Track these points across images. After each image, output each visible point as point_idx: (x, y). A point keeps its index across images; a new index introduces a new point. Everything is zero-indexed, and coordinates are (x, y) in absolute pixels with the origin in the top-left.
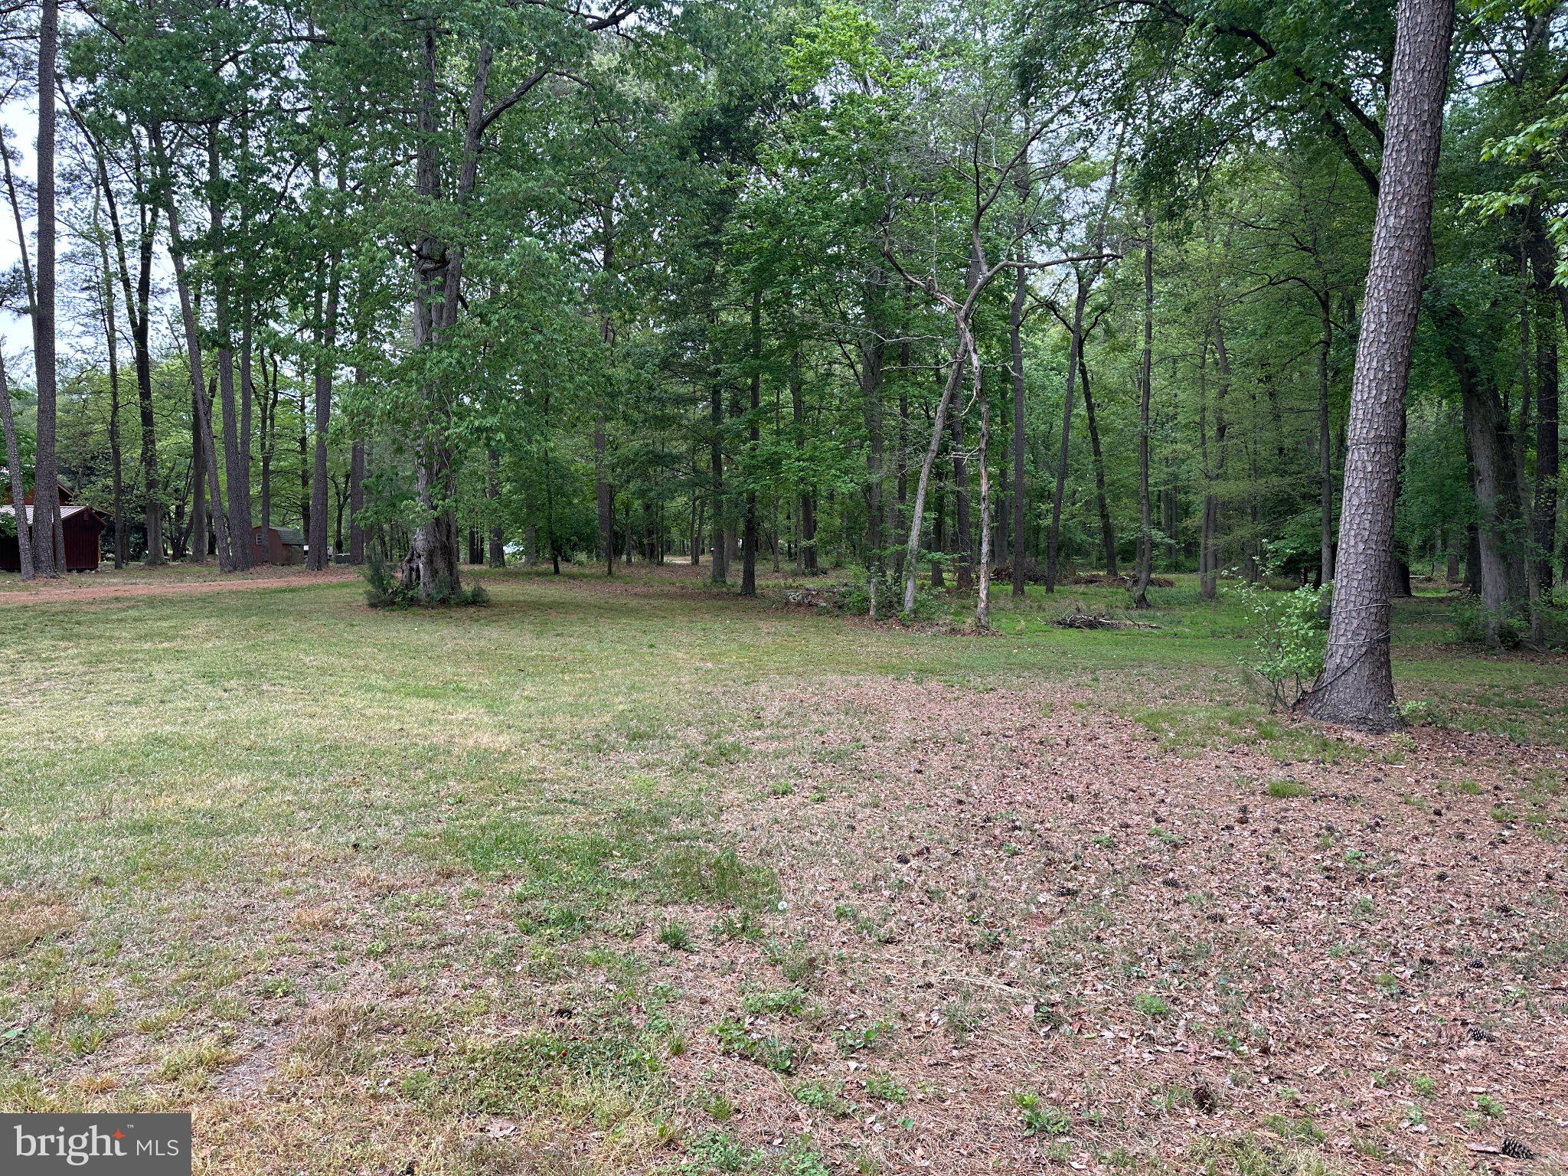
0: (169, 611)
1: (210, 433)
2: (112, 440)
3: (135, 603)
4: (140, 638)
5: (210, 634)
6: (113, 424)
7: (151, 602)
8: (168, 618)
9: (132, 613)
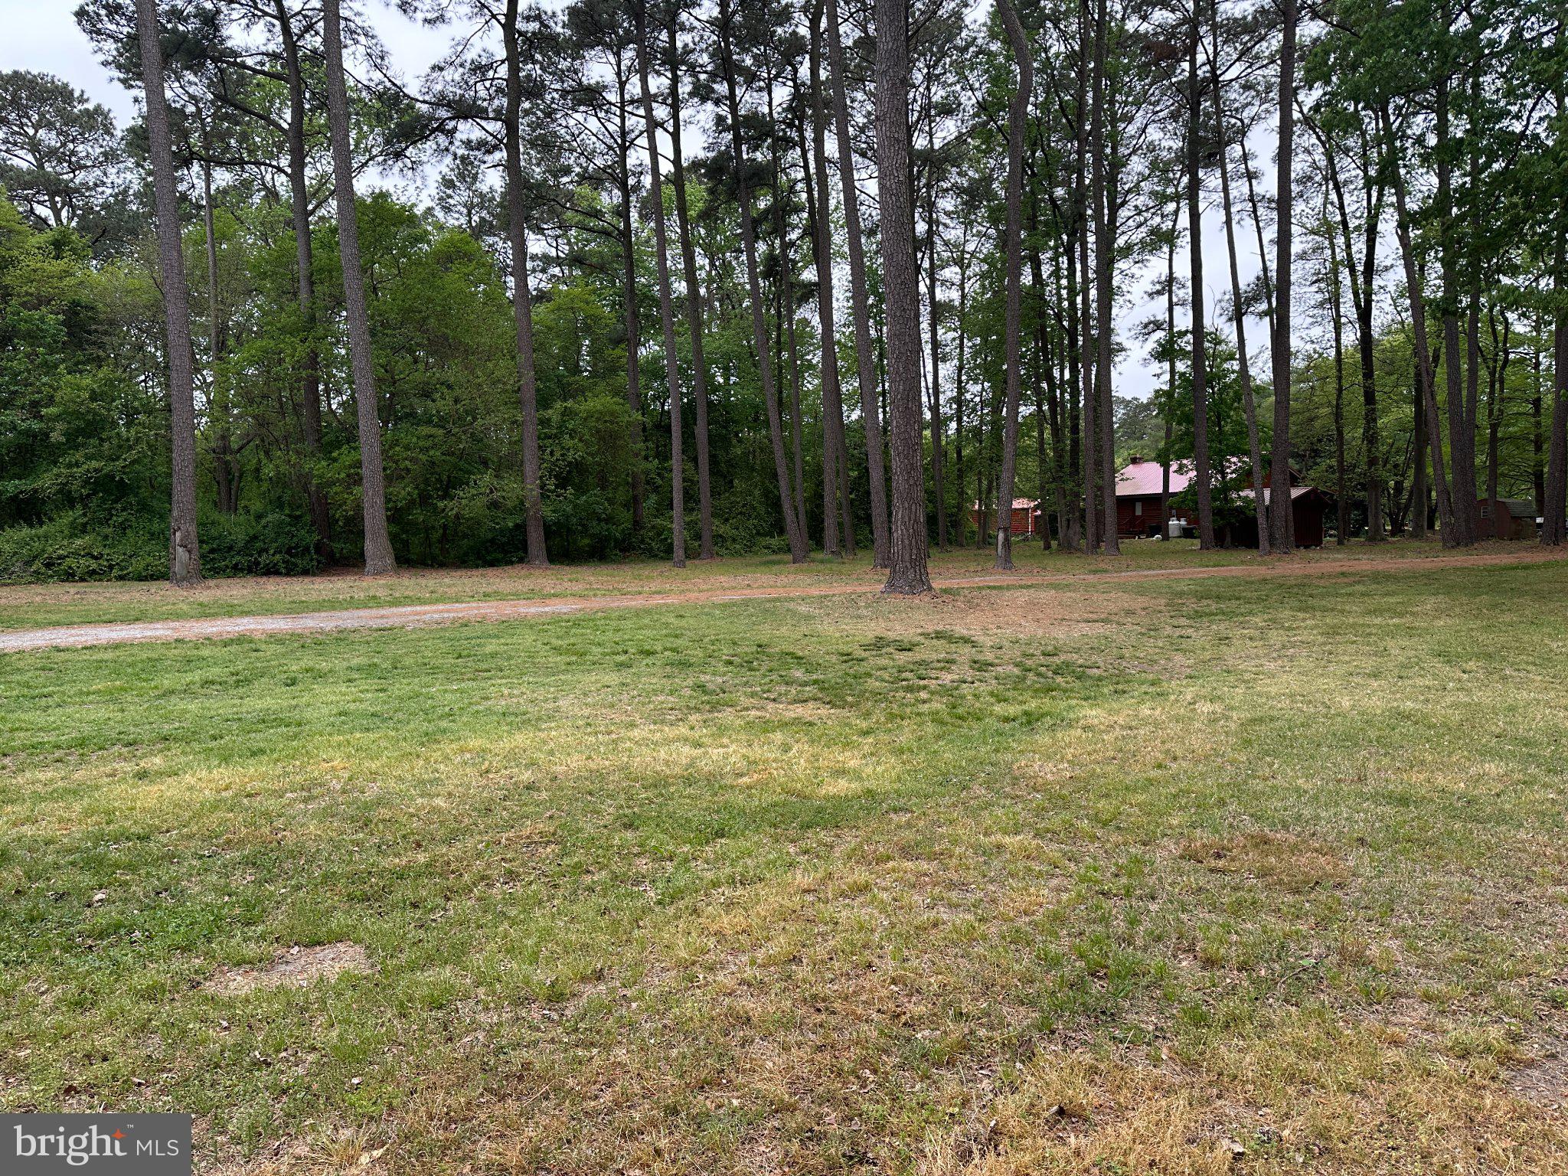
0: (1394, 587)
1: (1435, 404)
2: (1337, 422)
3: (1360, 578)
4: (1369, 612)
5: (1439, 612)
6: (1338, 406)
7: (1377, 577)
8: (1393, 594)
9: (1360, 588)
